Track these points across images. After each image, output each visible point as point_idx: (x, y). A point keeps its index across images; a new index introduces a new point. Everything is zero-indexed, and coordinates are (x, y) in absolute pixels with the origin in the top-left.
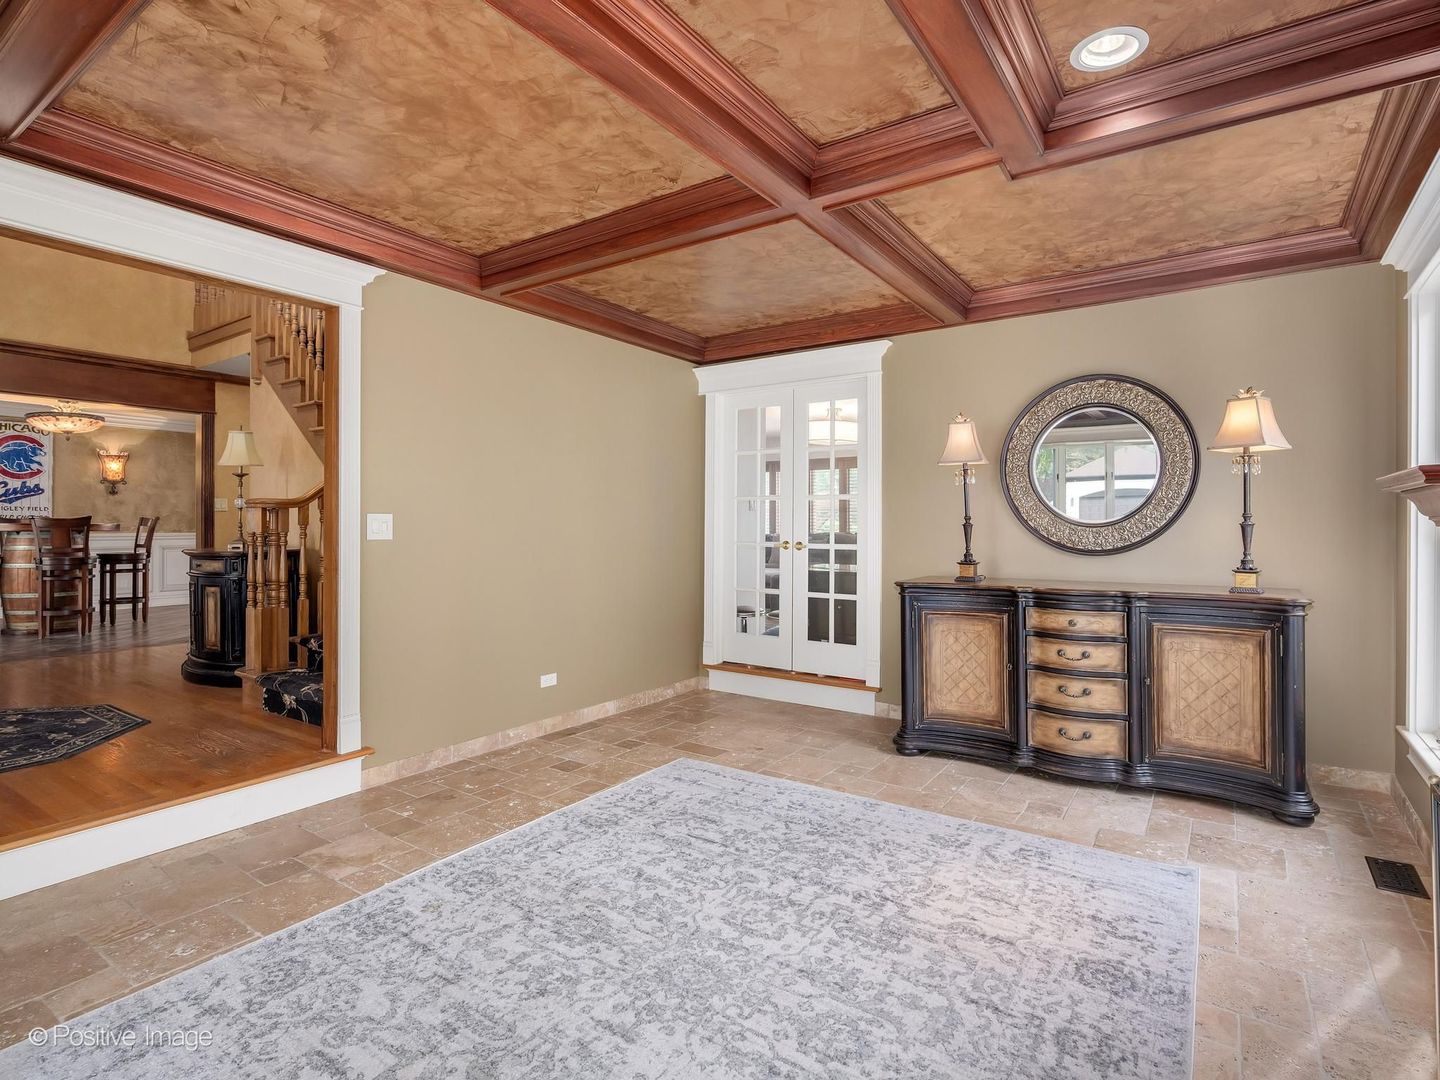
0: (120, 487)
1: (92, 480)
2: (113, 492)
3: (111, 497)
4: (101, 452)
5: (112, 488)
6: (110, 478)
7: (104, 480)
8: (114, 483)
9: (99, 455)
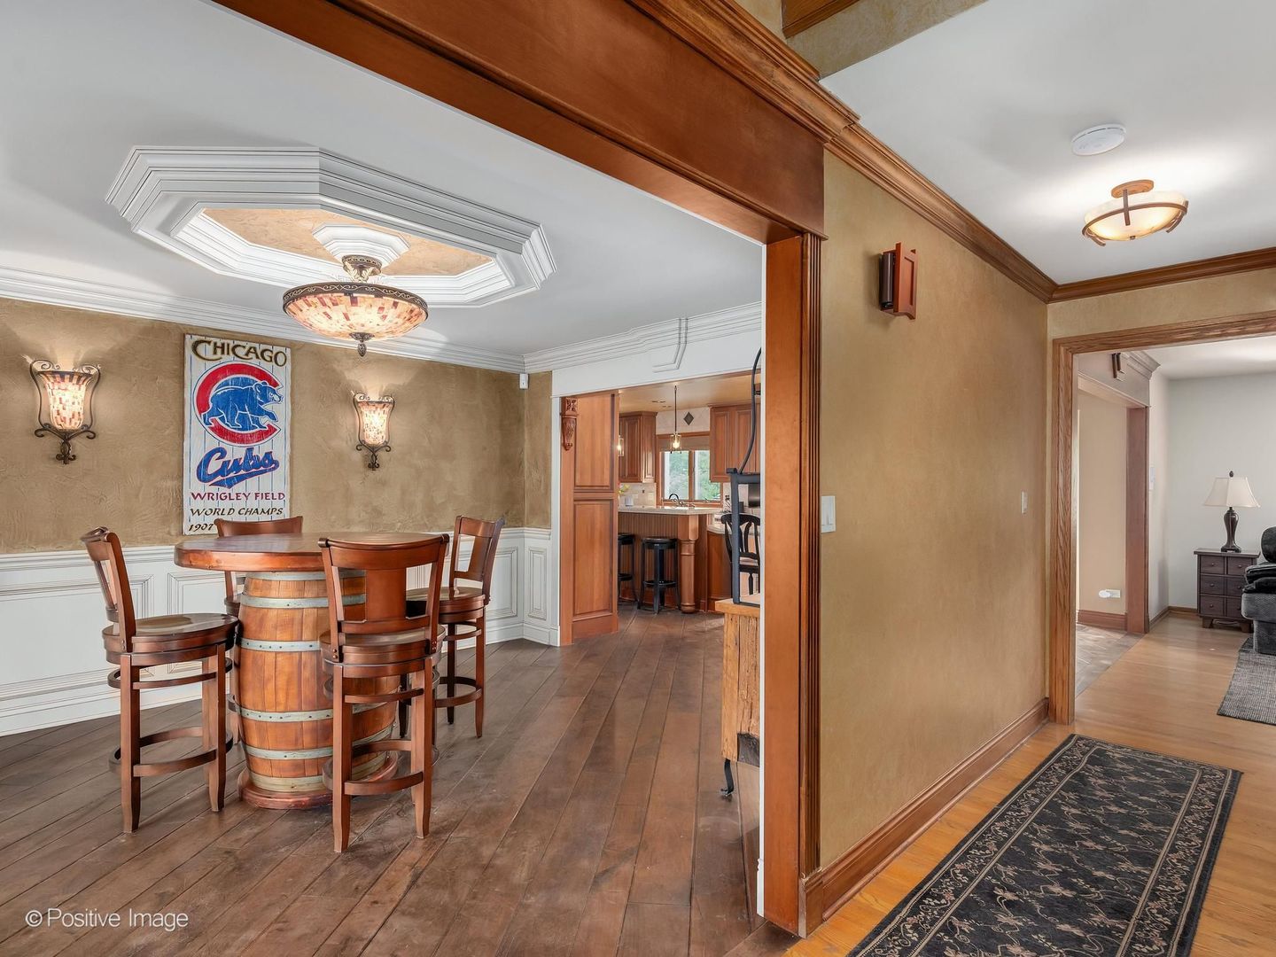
0: (382, 455)
1: (344, 444)
2: (373, 466)
3: (371, 473)
4: (357, 398)
5: (372, 456)
6: (370, 441)
7: (362, 445)
8: (373, 449)
9: (355, 403)
